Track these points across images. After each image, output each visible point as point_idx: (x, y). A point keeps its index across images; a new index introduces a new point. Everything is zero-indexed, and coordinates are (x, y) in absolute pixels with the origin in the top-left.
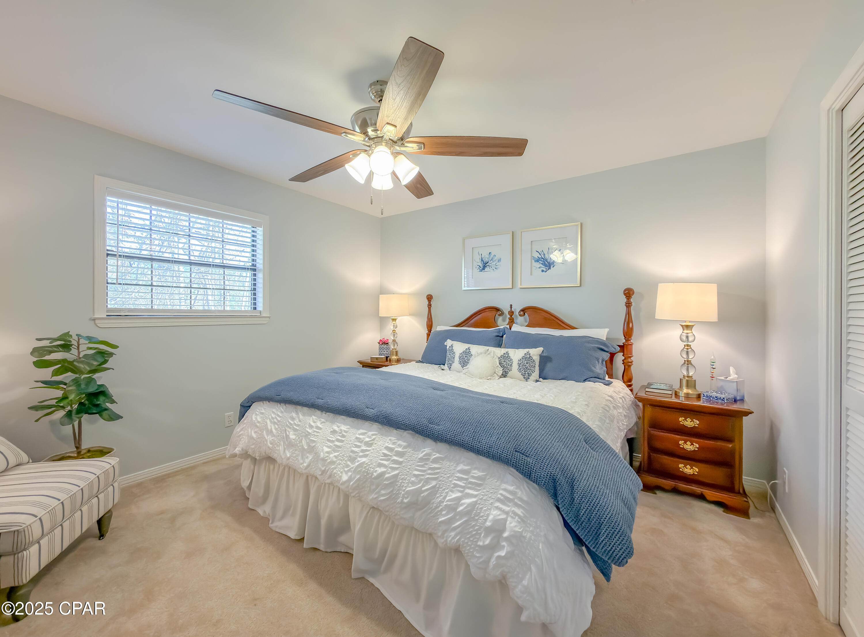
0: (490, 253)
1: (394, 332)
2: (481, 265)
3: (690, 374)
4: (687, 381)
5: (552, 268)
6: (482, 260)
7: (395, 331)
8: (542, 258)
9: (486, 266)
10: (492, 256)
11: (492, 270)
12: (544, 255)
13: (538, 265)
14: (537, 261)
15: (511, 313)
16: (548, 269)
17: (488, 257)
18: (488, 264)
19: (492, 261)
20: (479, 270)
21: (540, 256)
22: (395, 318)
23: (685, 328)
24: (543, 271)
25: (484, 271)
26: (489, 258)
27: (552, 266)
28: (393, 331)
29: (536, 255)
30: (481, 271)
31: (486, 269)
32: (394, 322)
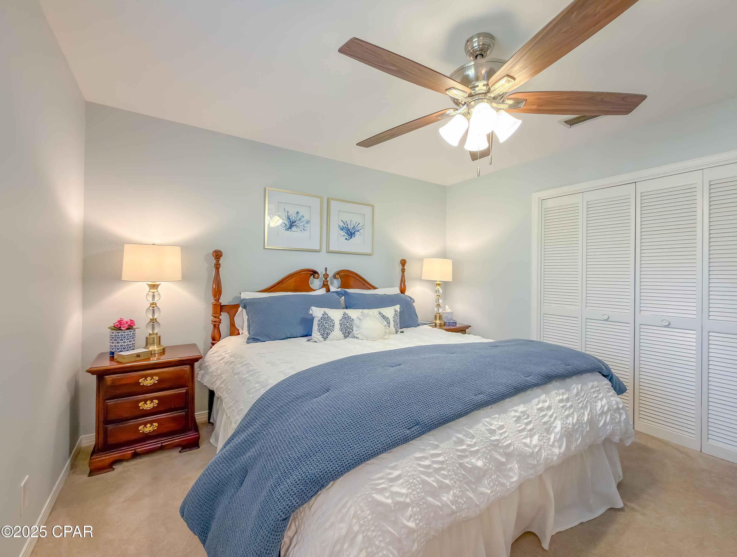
0: (297, 212)
1: (155, 306)
2: (287, 223)
3: (440, 312)
4: (440, 316)
5: (353, 237)
6: (289, 218)
7: (156, 304)
8: (346, 228)
9: (293, 225)
10: (300, 216)
11: (300, 231)
12: (347, 225)
13: (342, 233)
14: (342, 229)
15: (326, 276)
16: (351, 238)
17: (295, 216)
18: (295, 224)
19: (299, 222)
20: (285, 229)
21: (344, 226)
22: (157, 283)
23: (438, 285)
24: (346, 239)
25: (290, 230)
26: (297, 217)
27: (353, 236)
28: (151, 304)
29: (342, 224)
30: (287, 230)
31: (293, 229)
32: (155, 291)
